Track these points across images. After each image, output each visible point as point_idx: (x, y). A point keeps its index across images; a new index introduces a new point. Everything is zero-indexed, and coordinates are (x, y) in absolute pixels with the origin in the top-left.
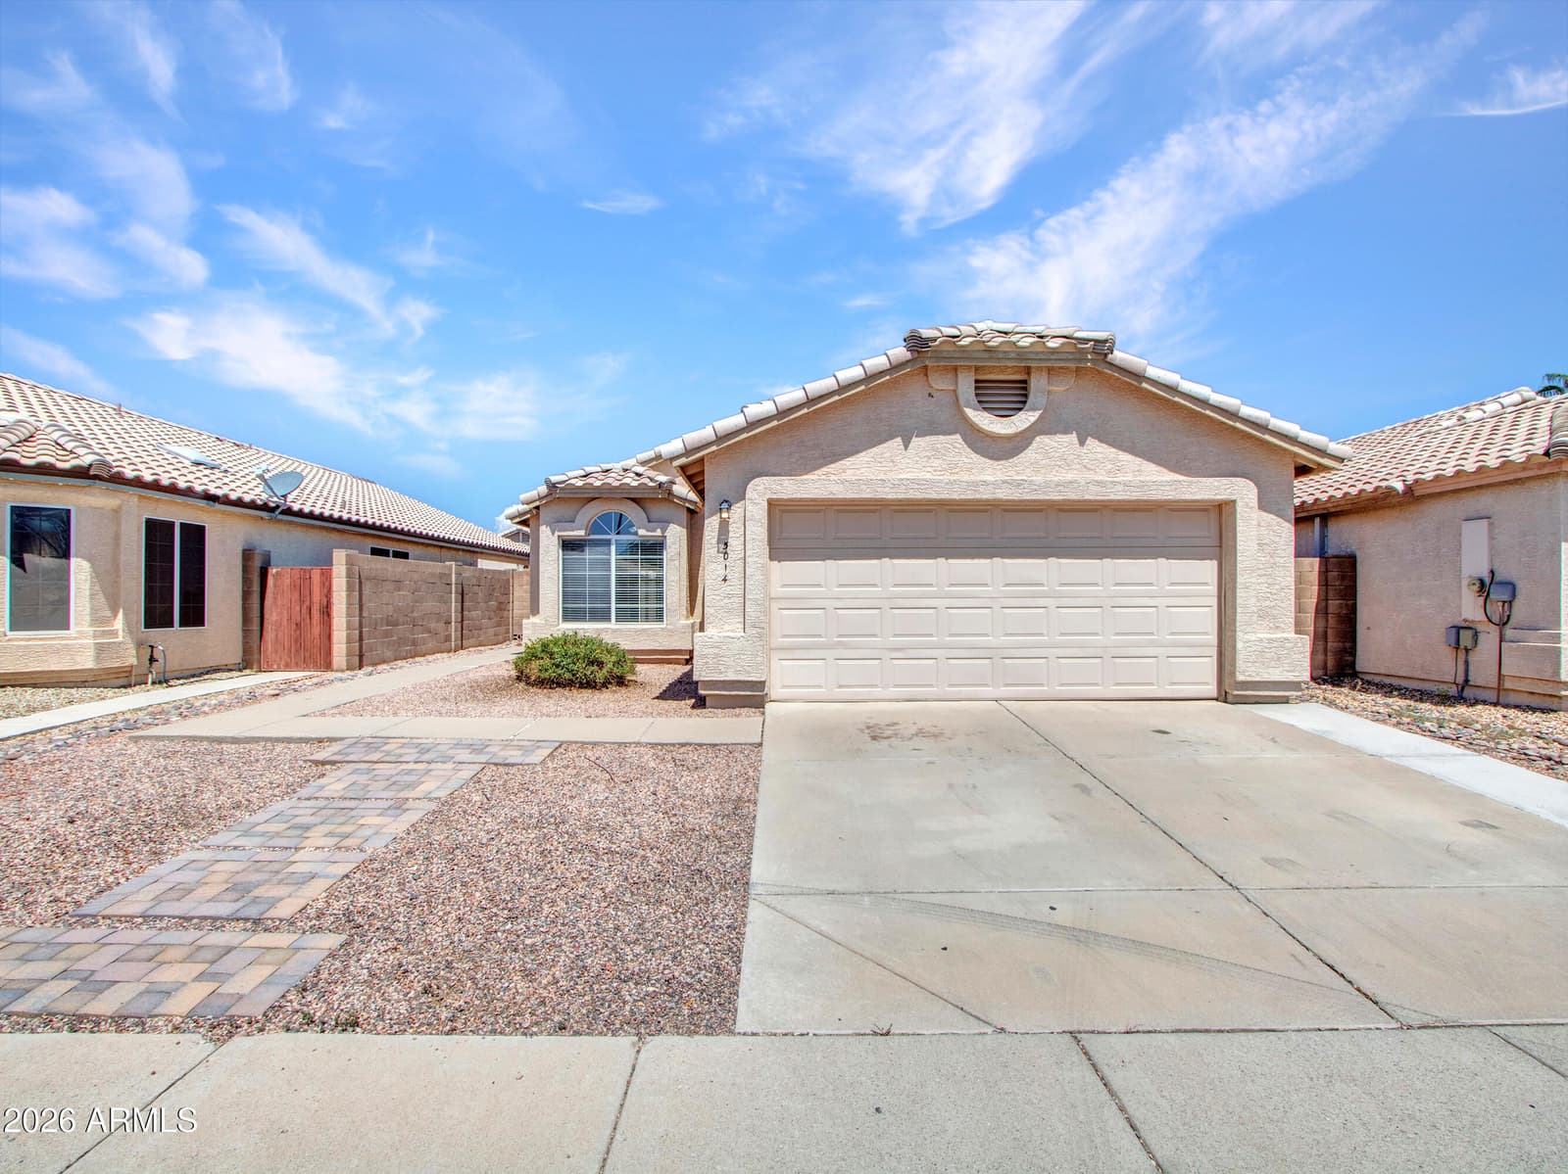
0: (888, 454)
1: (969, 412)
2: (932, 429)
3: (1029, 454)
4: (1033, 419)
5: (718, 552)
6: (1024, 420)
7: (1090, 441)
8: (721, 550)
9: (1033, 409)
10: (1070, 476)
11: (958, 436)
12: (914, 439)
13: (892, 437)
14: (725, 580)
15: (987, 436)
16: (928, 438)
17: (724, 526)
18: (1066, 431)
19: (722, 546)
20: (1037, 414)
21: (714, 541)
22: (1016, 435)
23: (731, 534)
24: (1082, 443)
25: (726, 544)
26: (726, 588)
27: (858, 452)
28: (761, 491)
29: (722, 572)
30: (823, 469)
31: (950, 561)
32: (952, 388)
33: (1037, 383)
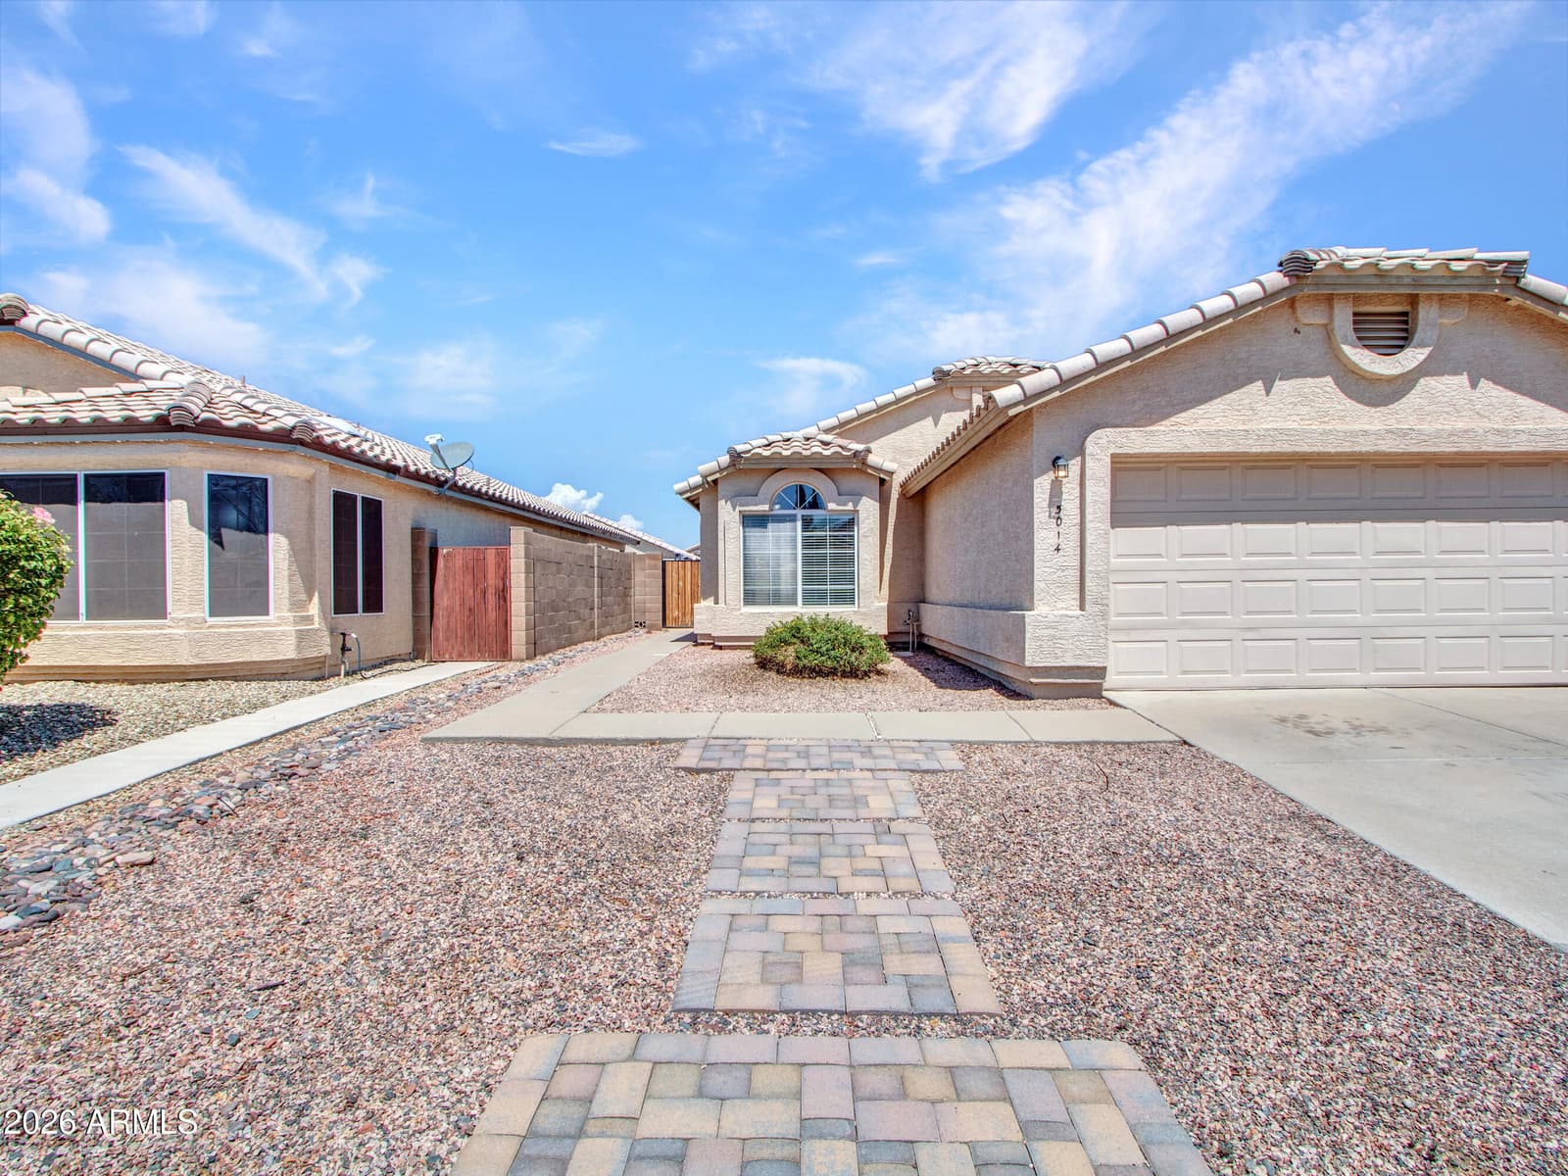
0: (1248, 401)
1: (1347, 349)
2: (1298, 370)
3: (1413, 398)
4: (1422, 357)
5: (1050, 516)
6: (1412, 357)
7: (1484, 383)
8: (1053, 514)
9: (1421, 345)
10: (1460, 425)
11: (1329, 379)
12: (1277, 383)
13: (1250, 380)
14: (1058, 549)
15: (1363, 378)
16: (1293, 382)
17: (1056, 487)
18: (1455, 372)
19: (1055, 510)
20: (1426, 351)
21: (1045, 504)
22: (1396, 377)
23: (1064, 496)
24: (1474, 385)
25: (1059, 507)
26: (1059, 559)
27: (1211, 398)
28: (1103, 445)
29: (1054, 541)
30: (1172, 419)
31: (1312, 526)
32: (1325, 322)
33: (1427, 315)
